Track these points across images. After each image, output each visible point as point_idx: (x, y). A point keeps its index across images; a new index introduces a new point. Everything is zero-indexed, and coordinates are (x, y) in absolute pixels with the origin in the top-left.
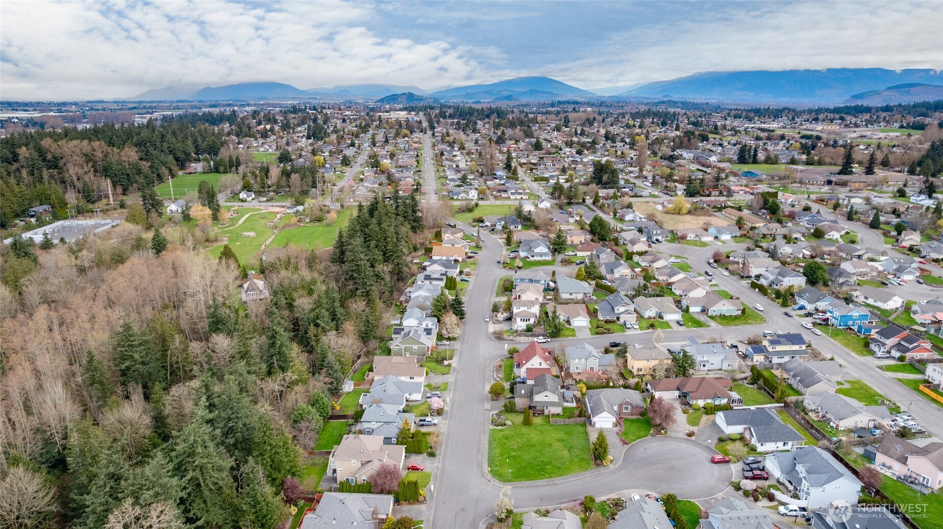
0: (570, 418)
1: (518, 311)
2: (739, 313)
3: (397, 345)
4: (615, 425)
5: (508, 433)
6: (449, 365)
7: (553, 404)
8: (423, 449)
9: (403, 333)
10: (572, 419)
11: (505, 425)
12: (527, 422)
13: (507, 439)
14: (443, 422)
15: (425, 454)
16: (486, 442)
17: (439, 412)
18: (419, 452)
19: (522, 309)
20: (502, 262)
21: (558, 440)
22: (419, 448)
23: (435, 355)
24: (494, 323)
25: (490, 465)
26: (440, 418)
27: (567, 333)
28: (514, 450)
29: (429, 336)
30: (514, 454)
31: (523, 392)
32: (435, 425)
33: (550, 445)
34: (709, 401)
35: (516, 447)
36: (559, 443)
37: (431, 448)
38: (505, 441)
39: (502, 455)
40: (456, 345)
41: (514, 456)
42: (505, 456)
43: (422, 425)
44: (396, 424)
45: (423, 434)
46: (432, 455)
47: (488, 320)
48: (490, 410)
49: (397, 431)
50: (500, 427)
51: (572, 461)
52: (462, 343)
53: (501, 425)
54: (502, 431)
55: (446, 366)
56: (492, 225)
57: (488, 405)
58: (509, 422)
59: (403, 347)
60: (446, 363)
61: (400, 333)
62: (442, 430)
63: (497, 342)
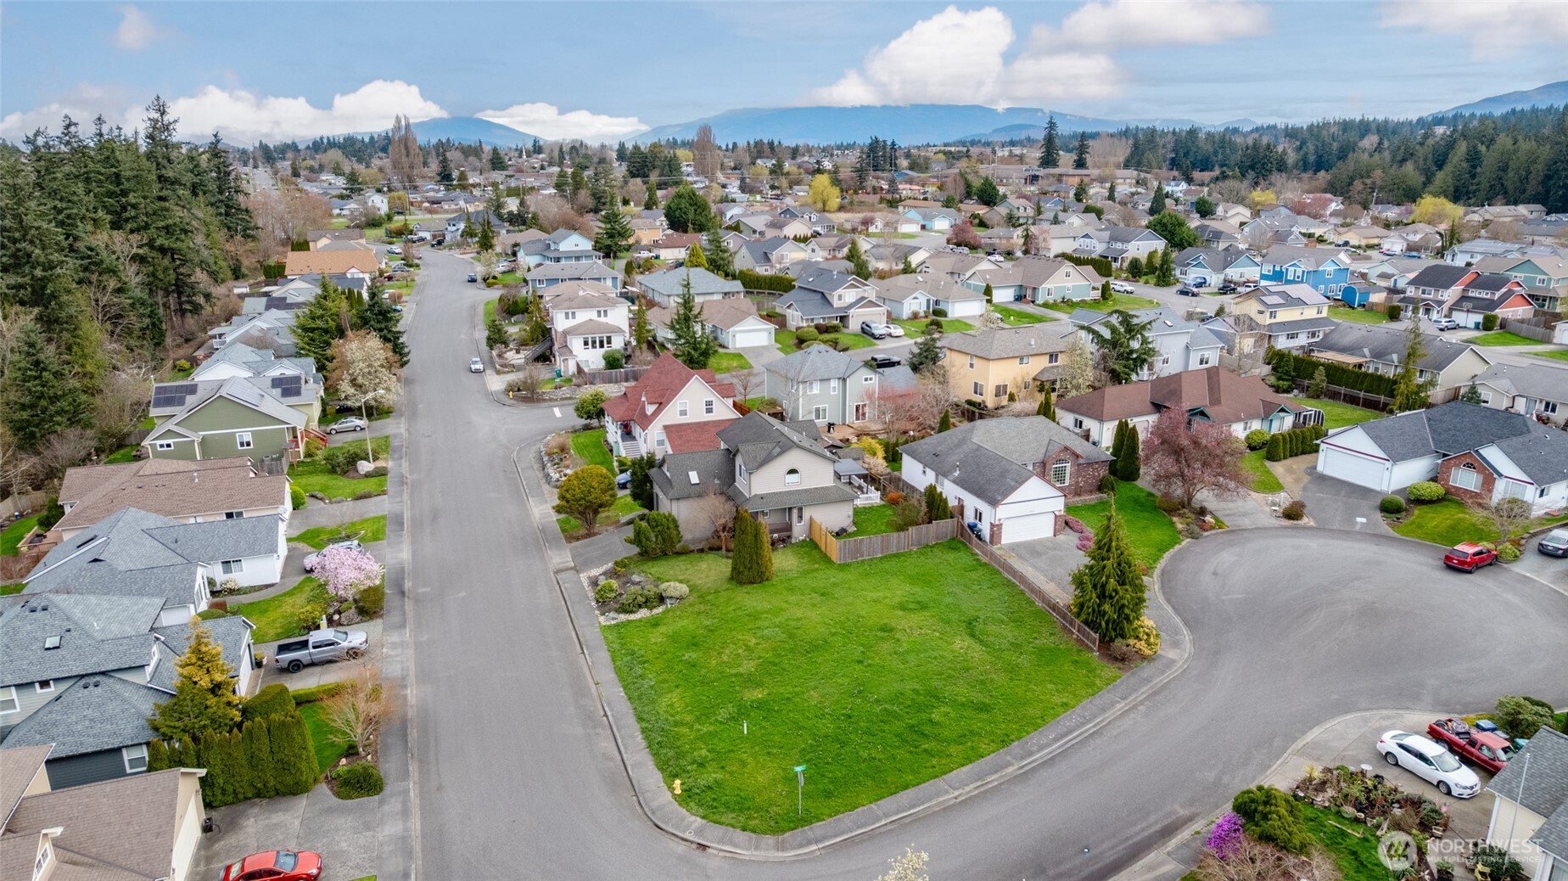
0: (901, 528)
1: (571, 323)
2: (1097, 294)
3: (169, 433)
4: (1065, 524)
5: (685, 624)
6: (381, 473)
7: (820, 497)
8: (311, 762)
9: (191, 400)
10: (912, 530)
11: (662, 599)
12: (749, 572)
13: (694, 644)
14: (394, 638)
15: (323, 789)
16: (607, 675)
17: (368, 606)
18: (286, 787)
19: (583, 316)
20: (479, 278)
21: (903, 607)
22: (284, 766)
23: (320, 455)
24: (498, 372)
25: (670, 770)
26: (375, 627)
27: (725, 364)
28: (750, 681)
29: (293, 400)
30: (758, 694)
31: (694, 477)
32: (353, 653)
33: (886, 629)
34: (1256, 425)
35: (748, 666)
36: (916, 618)
37: (351, 751)
38: (691, 655)
39: (705, 714)
40: (392, 427)
41: (760, 705)
42: (723, 714)
43: (295, 667)
44: (144, 678)
45: (303, 701)
46: (362, 784)
47: (480, 366)
48: (576, 569)
49: (147, 706)
50: (643, 613)
51: (1012, 670)
52: (413, 416)
53: (647, 603)
54: (655, 623)
55: (368, 475)
56: (434, 237)
57: (562, 556)
58: (675, 588)
59: (196, 437)
60: (365, 467)
61: (181, 402)
62: (393, 670)
63: (523, 407)
